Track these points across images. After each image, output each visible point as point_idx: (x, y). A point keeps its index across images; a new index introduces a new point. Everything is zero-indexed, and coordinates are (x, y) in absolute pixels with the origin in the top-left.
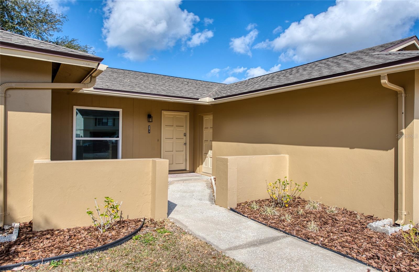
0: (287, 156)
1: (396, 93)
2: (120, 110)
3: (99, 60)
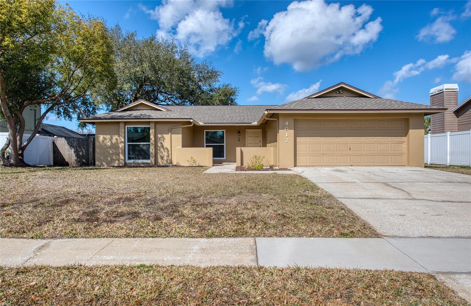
0: (272, 148)
1: (276, 120)
3: (190, 119)
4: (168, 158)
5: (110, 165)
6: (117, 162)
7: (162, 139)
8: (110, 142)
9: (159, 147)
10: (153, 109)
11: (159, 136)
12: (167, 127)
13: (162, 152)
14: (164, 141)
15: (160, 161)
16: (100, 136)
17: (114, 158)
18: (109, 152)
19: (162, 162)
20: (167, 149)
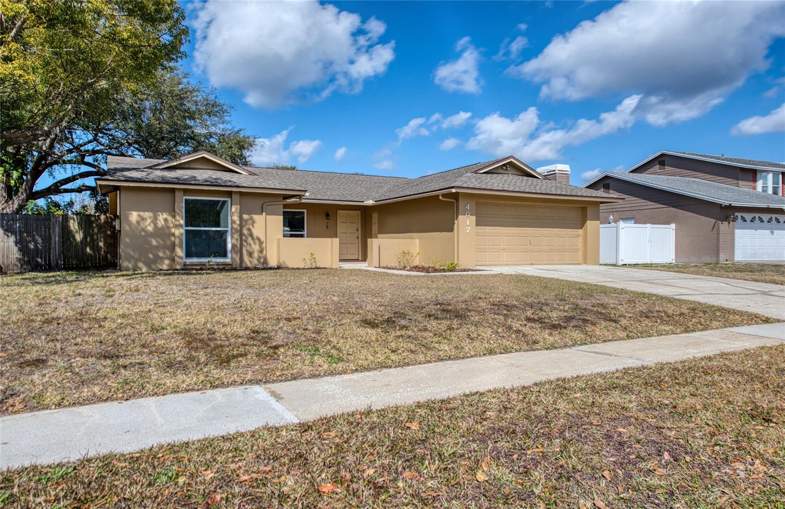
0: (417, 240)
1: (453, 202)
2: (305, 211)
3: (306, 191)
4: (260, 255)
5: (153, 266)
6: (167, 262)
7: (250, 222)
8: (152, 225)
9: (245, 235)
10: (223, 169)
11: (245, 217)
12: (259, 202)
13: (250, 245)
14: (253, 226)
15: (246, 259)
16: (131, 214)
17: (161, 254)
18: (150, 243)
19: (251, 262)
20: (259, 239)
